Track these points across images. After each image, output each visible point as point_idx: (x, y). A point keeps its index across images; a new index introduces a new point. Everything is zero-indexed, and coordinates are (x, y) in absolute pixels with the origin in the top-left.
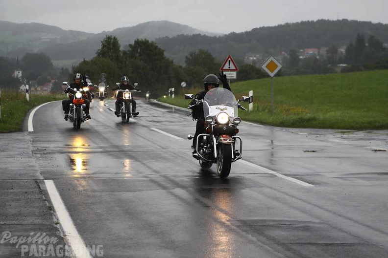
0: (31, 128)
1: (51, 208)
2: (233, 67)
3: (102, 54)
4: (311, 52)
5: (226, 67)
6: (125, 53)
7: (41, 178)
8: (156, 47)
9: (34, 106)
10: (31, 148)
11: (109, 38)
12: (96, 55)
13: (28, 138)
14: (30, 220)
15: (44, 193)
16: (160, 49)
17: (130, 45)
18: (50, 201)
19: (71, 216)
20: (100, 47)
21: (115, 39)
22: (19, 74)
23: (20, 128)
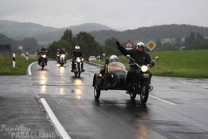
0: (30, 73)
1: (45, 112)
2: (131, 46)
3: (64, 38)
4: (167, 40)
5: (128, 45)
6: (75, 38)
7: (38, 97)
8: (90, 36)
9: (30, 63)
10: (32, 83)
11: (67, 30)
12: (60, 39)
13: (29, 78)
14: (35, 117)
15: (41, 104)
16: (92, 37)
17: (77, 35)
18: (44, 108)
19: (56, 115)
20: (63, 35)
21: (70, 31)
22: (21, 48)
23: (25, 73)
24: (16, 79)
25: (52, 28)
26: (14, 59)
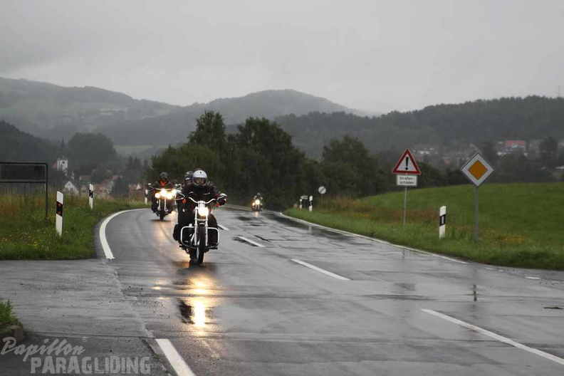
0: (109, 254)
2: (411, 168)
3: (197, 138)
4: (515, 145)
5: (402, 167)
6: (231, 138)
7: (149, 334)
8: (280, 131)
9: (101, 218)
10: (120, 287)
11: (209, 115)
12: (187, 141)
13: (110, 269)
15: (161, 359)
16: (285, 134)
17: (240, 127)
20: (194, 128)
21: (218, 116)
22: (63, 164)
23: (93, 253)
24: (71, 271)
25: (158, 105)
26: (60, 209)
